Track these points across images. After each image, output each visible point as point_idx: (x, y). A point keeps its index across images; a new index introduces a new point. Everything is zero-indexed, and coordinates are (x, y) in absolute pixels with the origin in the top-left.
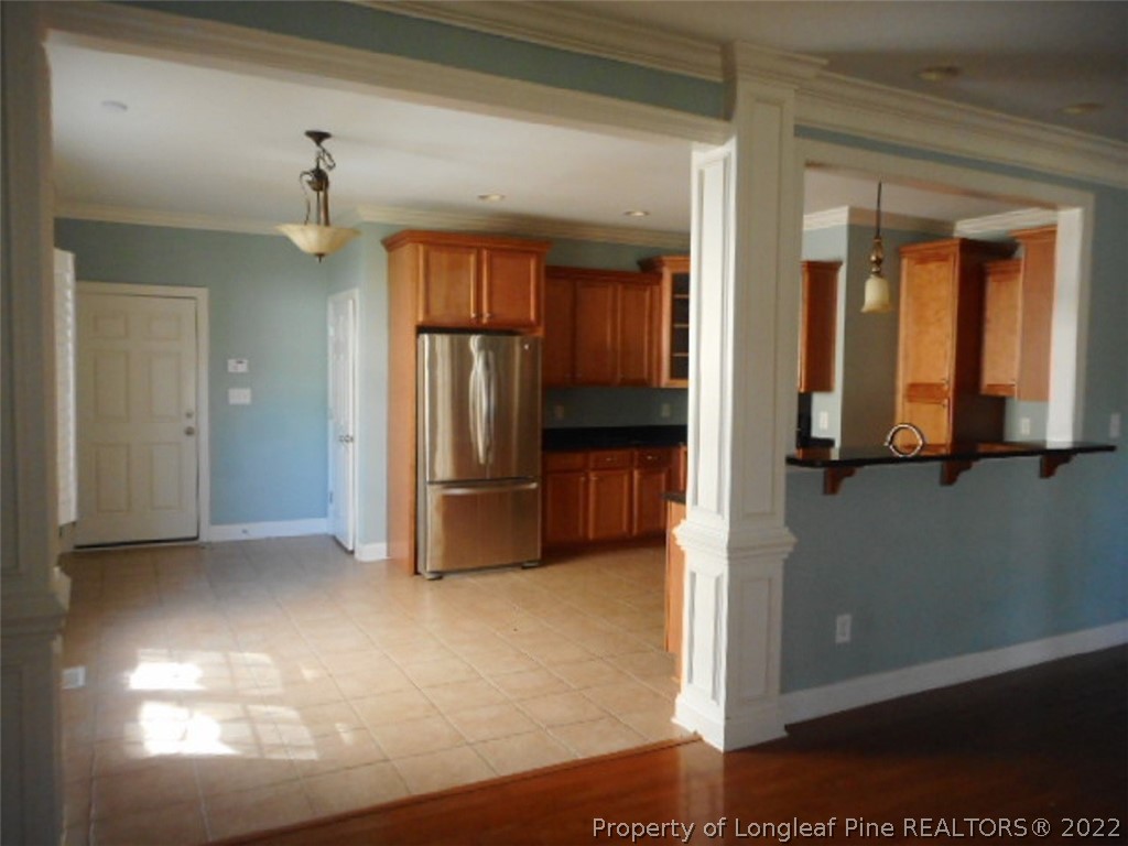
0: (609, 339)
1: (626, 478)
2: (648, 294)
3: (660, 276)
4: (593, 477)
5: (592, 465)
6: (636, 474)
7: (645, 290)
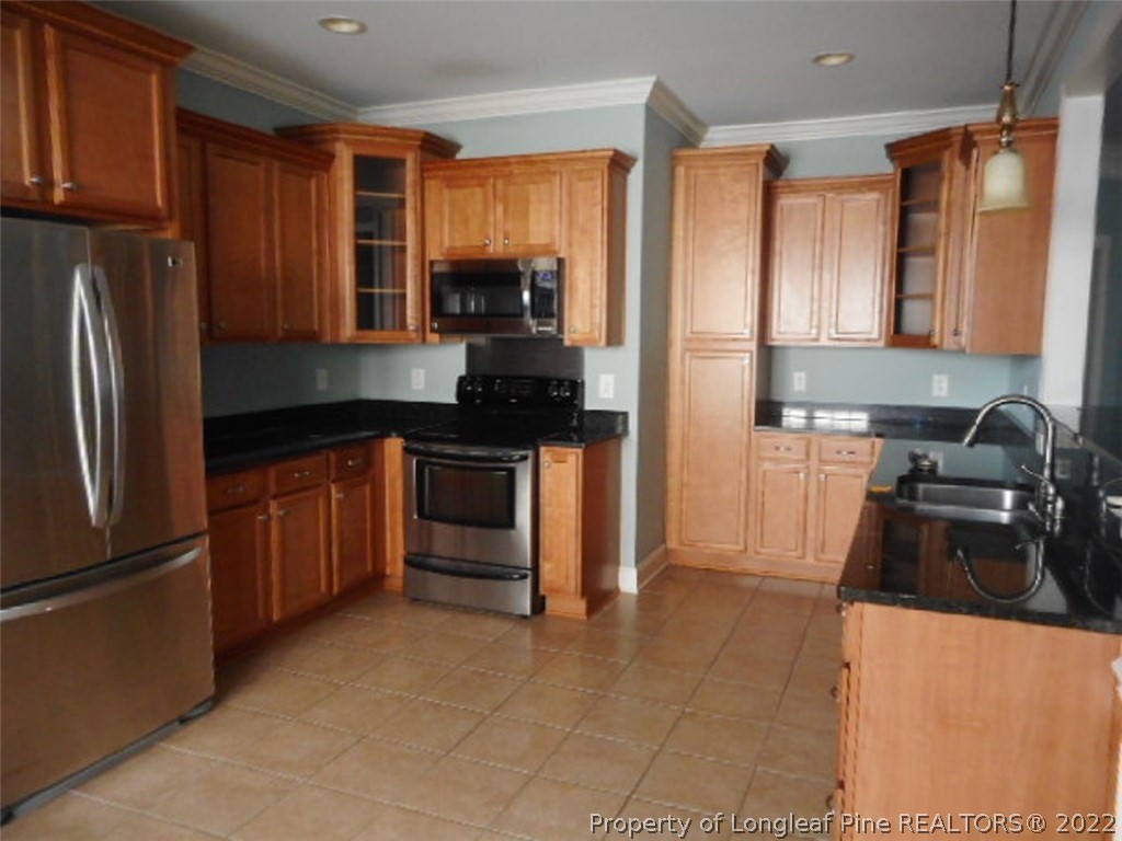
0: (263, 261)
1: (321, 502)
2: (313, 183)
3: (331, 157)
4: (273, 508)
5: (273, 489)
6: (335, 495)
7: (309, 177)
